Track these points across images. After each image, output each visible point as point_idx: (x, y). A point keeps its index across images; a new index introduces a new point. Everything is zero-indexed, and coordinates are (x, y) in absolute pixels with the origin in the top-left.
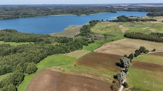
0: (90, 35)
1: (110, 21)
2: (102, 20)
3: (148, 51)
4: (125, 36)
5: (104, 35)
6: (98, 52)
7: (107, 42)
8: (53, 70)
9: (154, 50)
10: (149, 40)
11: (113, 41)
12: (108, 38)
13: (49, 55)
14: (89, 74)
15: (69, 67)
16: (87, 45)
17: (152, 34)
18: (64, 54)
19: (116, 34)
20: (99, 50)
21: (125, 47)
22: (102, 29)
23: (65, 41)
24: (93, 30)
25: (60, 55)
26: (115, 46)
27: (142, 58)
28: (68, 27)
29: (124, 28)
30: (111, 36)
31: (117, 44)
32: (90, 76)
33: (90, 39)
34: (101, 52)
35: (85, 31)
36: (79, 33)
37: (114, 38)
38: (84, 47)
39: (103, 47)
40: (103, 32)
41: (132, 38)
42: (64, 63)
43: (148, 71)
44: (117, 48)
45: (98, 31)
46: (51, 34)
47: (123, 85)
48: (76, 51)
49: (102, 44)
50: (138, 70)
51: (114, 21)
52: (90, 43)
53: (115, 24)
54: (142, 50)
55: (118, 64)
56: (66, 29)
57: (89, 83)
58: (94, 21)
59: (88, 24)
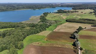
0: (47, 21)
1: (55, 13)
2: (50, 13)
3: (83, 29)
4: (67, 21)
5: (55, 21)
6: (56, 31)
7: (59, 25)
9: (85, 28)
10: (80, 23)
11: (62, 24)
12: (58, 23)
13: (28, 35)
14: (58, 45)
15: (44, 42)
16: (48, 28)
17: (80, 19)
18: (37, 34)
19: (61, 20)
20: (56, 30)
21: (70, 28)
22: (52, 18)
23: (33, 26)
24: (47, 18)
25: (34, 35)
26: (64, 27)
27: (81, 33)
28: (31, 17)
29: (64, 17)
30: (59, 21)
31: (65, 26)
32: (60, 46)
33: (48, 24)
34: (58, 31)
35: (43, 19)
36: (40, 20)
37: (61, 23)
38: (47, 29)
39: (57, 28)
40: (54, 19)
41: (71, 22)
42: (39, 40)
43: (88, 40)
44: (66, 28)
45: (50, 19)
46: (23, 22)
47: (79, 49)
48: (43, 32)
49: (56, 26)
50: (83, 40)
51: (57, 13)
52: (49, 26)
53: (58, 14)
54: (80, 29)
55: (71, 38)
56: (31, 18)
57: (61, 50)
58: (46, 13)
59: (43, 15)
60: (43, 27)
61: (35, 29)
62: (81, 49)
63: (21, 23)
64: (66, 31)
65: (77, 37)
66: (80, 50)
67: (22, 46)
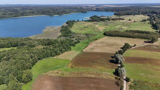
0: (72, 35)
1: (85, 21)
2: (78, 20)
3: (131, 47)
4: (105, 34)
5: (86, 35)
6: (88, 51)
7: (92, 41)
8: (50, 74)
9: (135, 45)
10: (127, 37)
11: (96, 39)
12: (90, 37)
13: (39, 59)
14: (91, 74)
15: (66, 70)
16: (74, 46)
17: (127, 31)
18: (55, 57)
19: (96, 33)
20: (87, 49)
21: (110, 45)
22: (81, 29)
23: (49, 43)
24: (73, 30)
25: (51, 58)
26: (100, 45)
27: (129, 53)
28: (46, 28)
29: (101, 27)
30: (92, 35)
31: (102, 43)
32: (93, 76)
33: (74, 39)
34: (91, 51)
35: (66, 31)
36: (60, 34)
37: (96, 37)
38: (72, 47)
39: (90, 46)
40: (84, 32)
41: (112, 36)
42: (58, 66)
43: (139, 65)
44: (103, 46)
45: (78, 31)
46: (31, 37)
47: (125, 80)
48: (66, 53)
49: (88, 43)
50: (130, 64)
51: (89, 21)
52: (76, 43)
53: (90, 23)
54: (126, 47)
55: (112, 61)
56: (45, 31)
57: (94, 83)
58: (70, 21)
59: (65, 24)
60: (66, 46)
61: (52, 48)
62: (127, 80)
63: (29, 39)
64: (104, 52)
65: (121, 60)
66: (125, 82)
67: (30, 78)
